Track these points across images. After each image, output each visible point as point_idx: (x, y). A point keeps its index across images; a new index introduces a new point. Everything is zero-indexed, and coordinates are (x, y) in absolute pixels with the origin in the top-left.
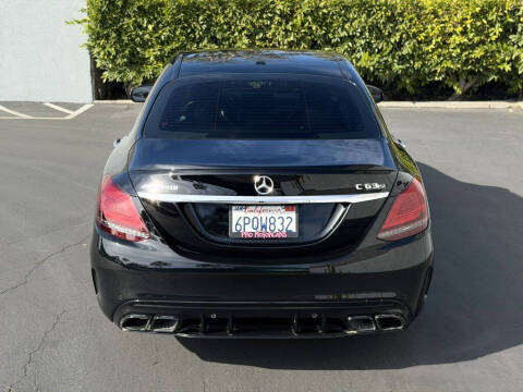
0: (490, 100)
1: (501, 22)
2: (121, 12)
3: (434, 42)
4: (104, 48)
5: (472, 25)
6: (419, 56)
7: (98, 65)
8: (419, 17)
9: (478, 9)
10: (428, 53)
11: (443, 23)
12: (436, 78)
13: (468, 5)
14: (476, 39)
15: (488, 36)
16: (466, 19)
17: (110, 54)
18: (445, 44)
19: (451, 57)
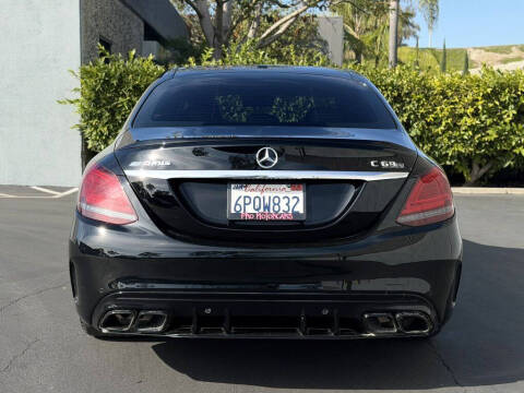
0: (507, 186)
1: (515, 103)
2: (116, 91)
3: (444, 123)
4: (96, 128)
5: (483, 105)
6: (428, 138)
7: (90, 146)
8: (427, 97)
9: (489, 90)
10: (438, 135)
11: (452, 104)
12: (448, 163)
13: (478, 86)
14: (489, 121)
15: (501, 118)
16: (477, 100)
17: (102, 134)
18: (456, 126)
19: (463, 139)
